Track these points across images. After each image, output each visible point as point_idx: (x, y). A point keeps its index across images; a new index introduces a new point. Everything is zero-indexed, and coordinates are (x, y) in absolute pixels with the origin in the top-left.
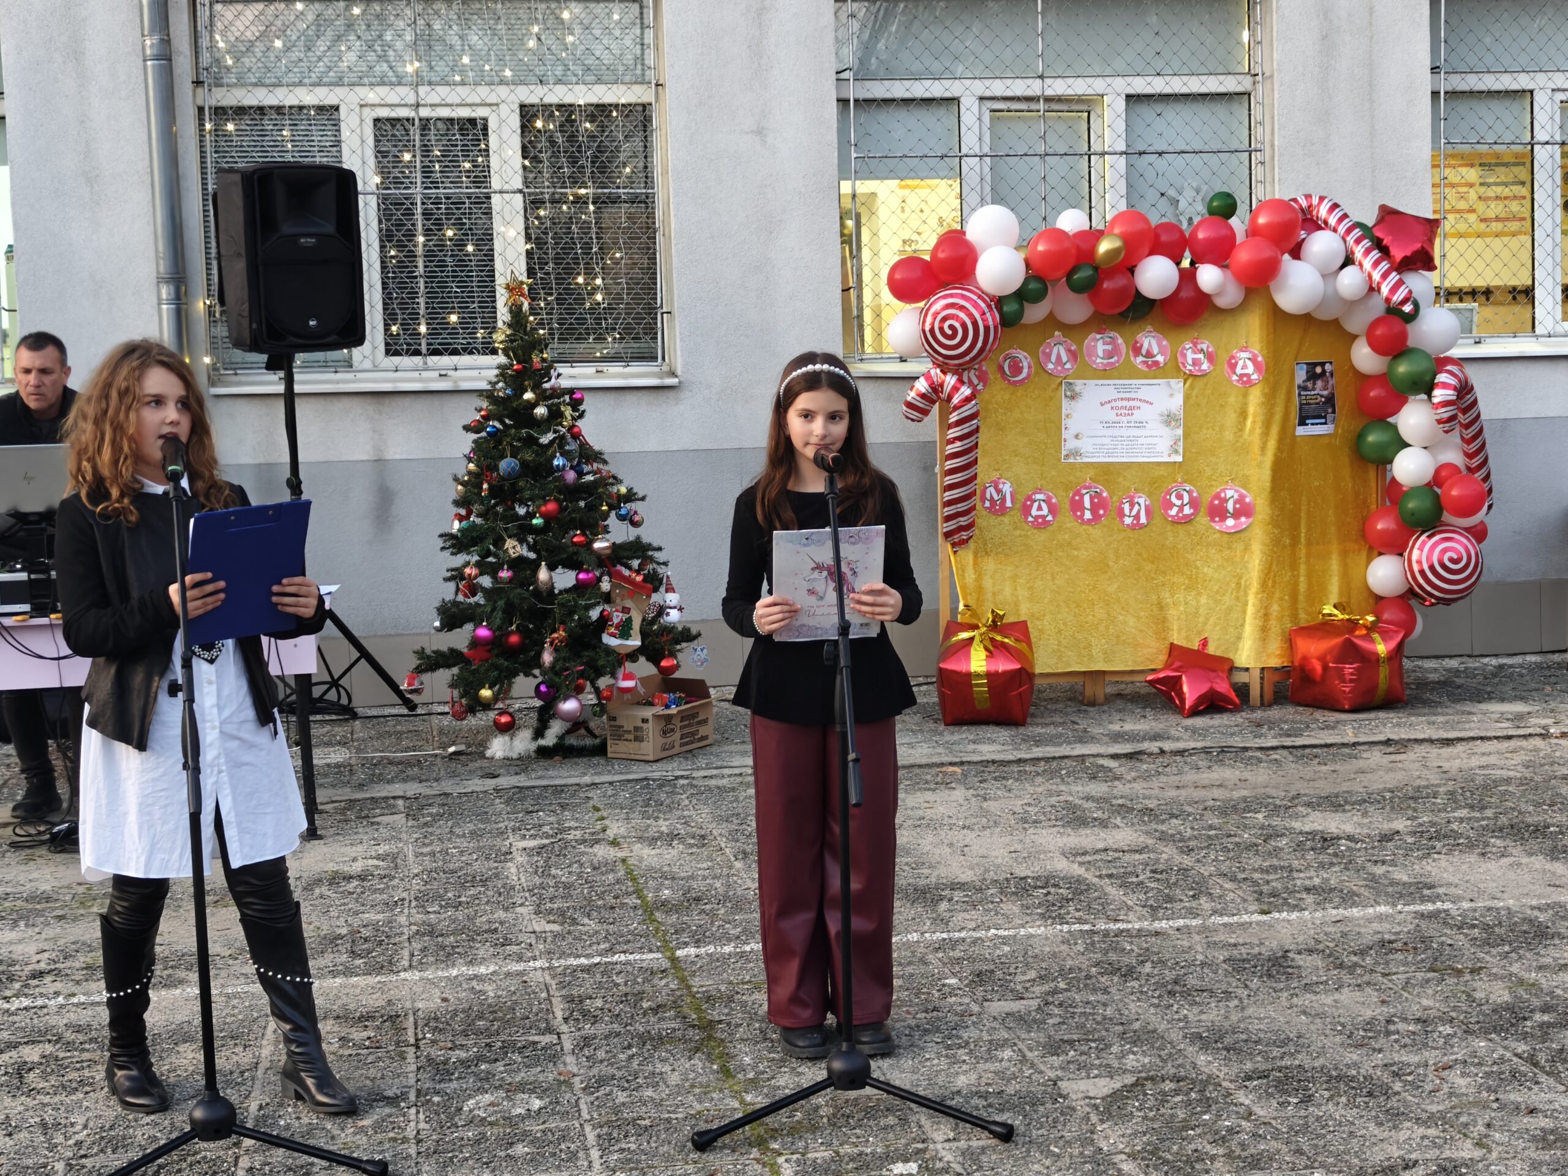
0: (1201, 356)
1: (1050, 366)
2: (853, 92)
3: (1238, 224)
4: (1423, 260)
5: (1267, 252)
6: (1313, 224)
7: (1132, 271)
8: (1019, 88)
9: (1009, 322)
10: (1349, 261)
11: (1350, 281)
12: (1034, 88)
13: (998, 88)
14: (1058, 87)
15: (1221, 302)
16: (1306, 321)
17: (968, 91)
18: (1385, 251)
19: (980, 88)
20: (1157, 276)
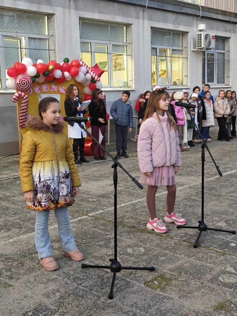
0: (63, 90)
1: (36, 91)
3: (70, 64)
6: (80, 65)
7: (54, 72)
9: (34, 81)
10: (88, 72)
11: (89, 76)
13: (5, 34)
15: (68, 79)
19: (2, 33)
20: (58, 74)
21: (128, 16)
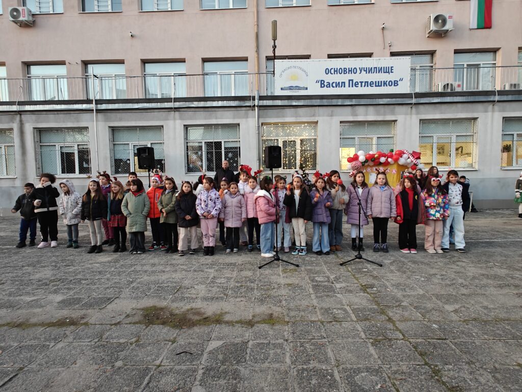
1: (368, 171)
2: (342, 137)
3: (394, 153)
4: (419, 158)
5: (398, 157)
6: (404, 153)
7: (379, 159)
8: (363, 136)
9: (363, 165)
10: (409, 158)
11: (409, 161)
12: (365, 136)
13: (361, 136)
14: (368, 136)
15: (391, 163)
16: (402, 166)
17: (356, 137)
18: (414, 157)
19: (358, 136)
20: (383, 160)
21: (473, 112)
